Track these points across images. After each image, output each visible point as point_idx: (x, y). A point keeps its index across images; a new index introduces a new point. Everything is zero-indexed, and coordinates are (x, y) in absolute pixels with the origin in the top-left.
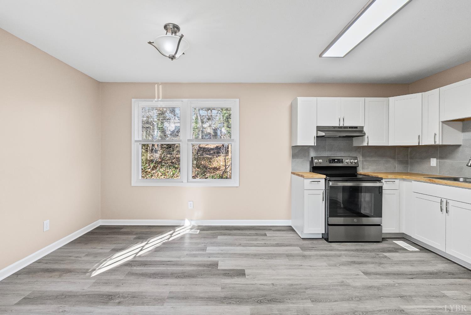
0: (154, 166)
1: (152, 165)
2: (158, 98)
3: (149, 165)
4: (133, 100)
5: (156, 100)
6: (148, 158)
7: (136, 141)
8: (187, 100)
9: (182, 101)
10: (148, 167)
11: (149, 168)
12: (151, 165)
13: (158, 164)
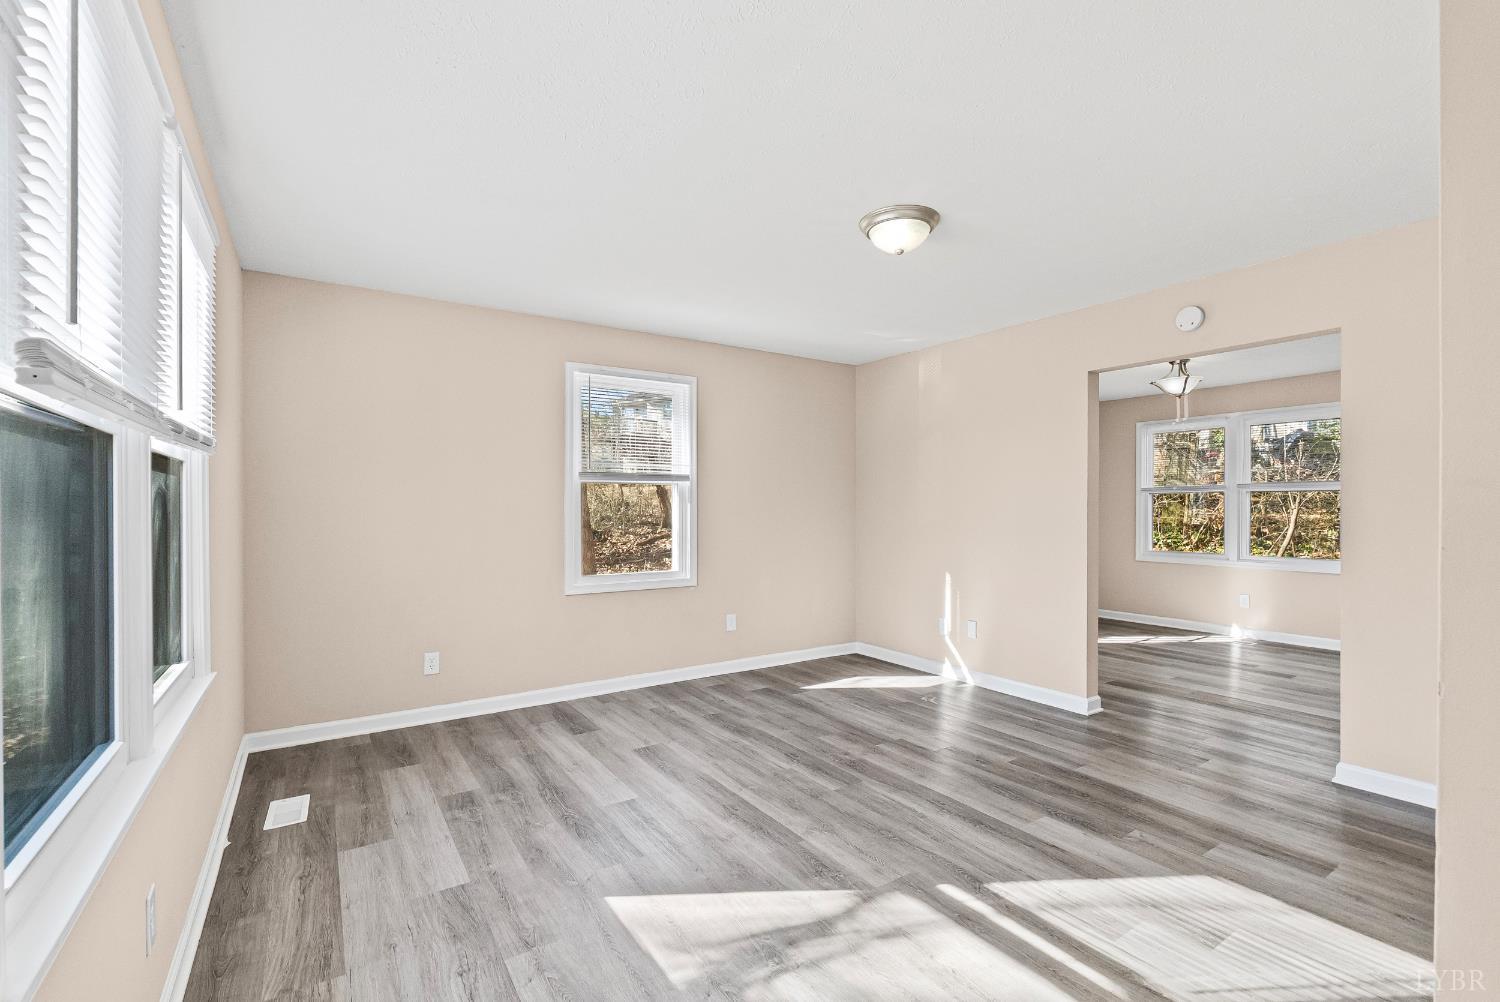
0: (1201, 540)
1: (1194, 539)
2: (1182, 416)
3: (1189, 537)
4: (1139, 425)
5: (1177, 420)
6: (1185, 520)
7: (1144, 490)
8: (1237, 414)
9: (1227, 418)
10: (1185, 542)
11: (1187, 544)
12: (1192, 537)
13: (1211, 535)
